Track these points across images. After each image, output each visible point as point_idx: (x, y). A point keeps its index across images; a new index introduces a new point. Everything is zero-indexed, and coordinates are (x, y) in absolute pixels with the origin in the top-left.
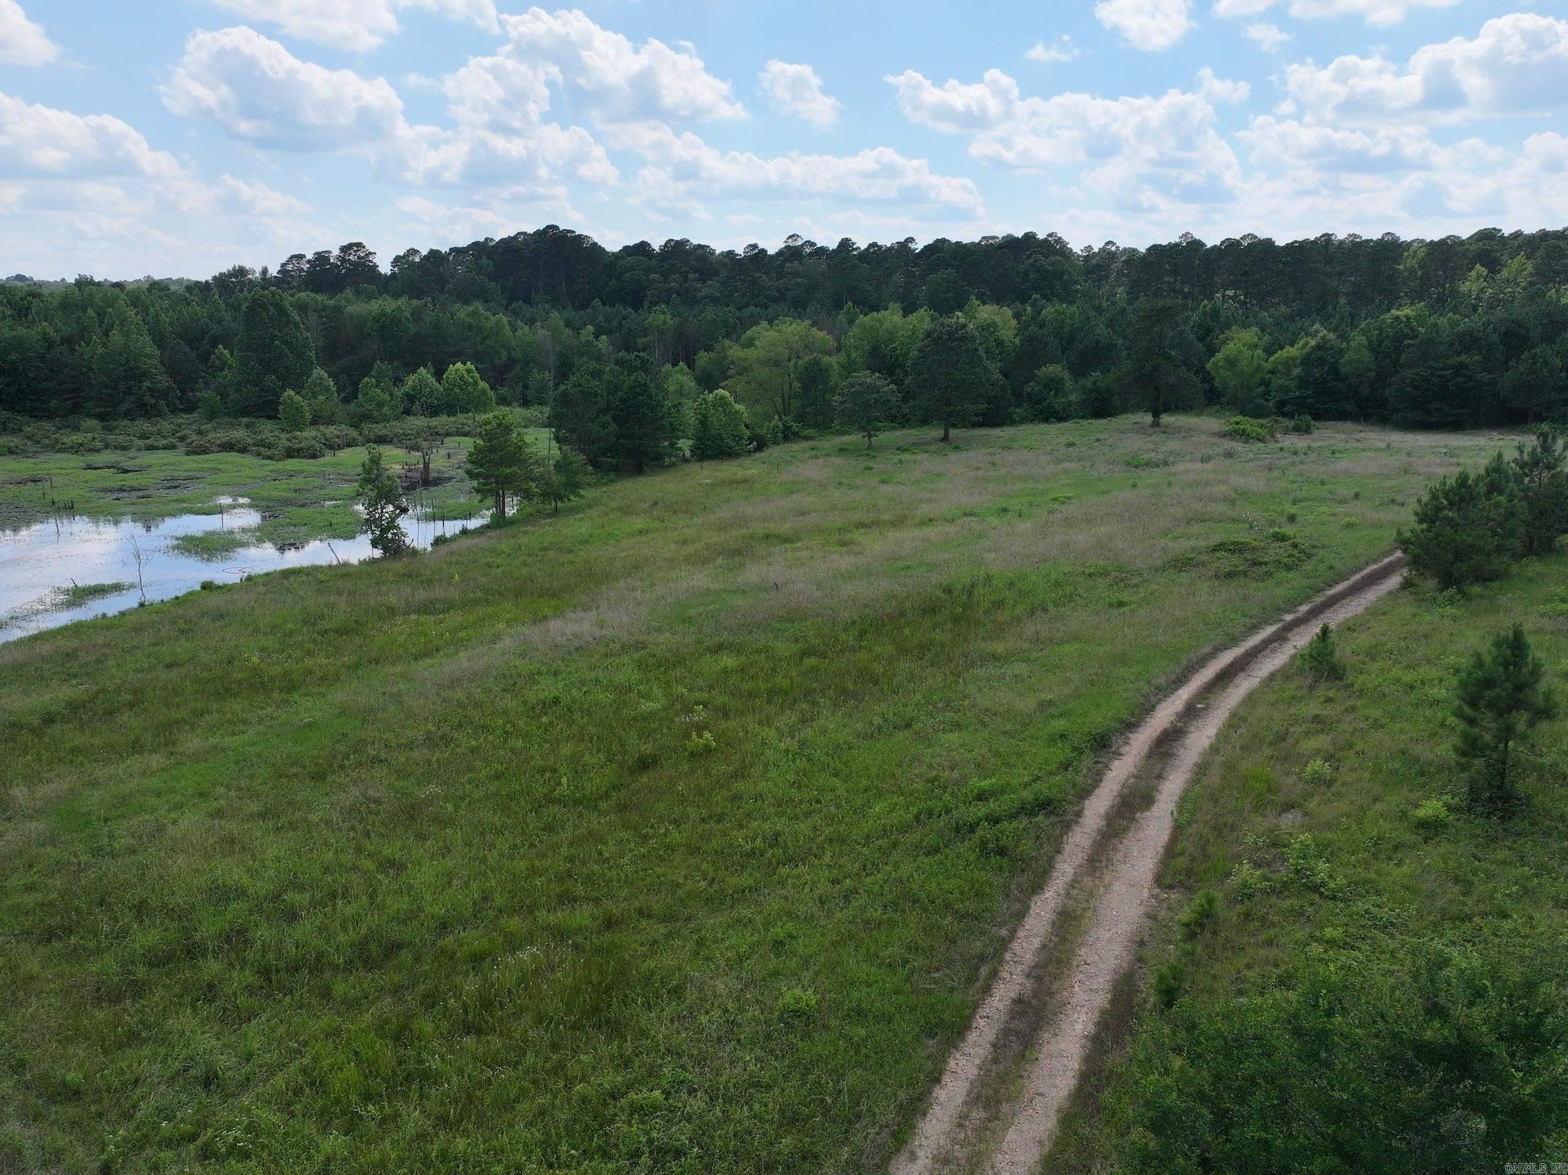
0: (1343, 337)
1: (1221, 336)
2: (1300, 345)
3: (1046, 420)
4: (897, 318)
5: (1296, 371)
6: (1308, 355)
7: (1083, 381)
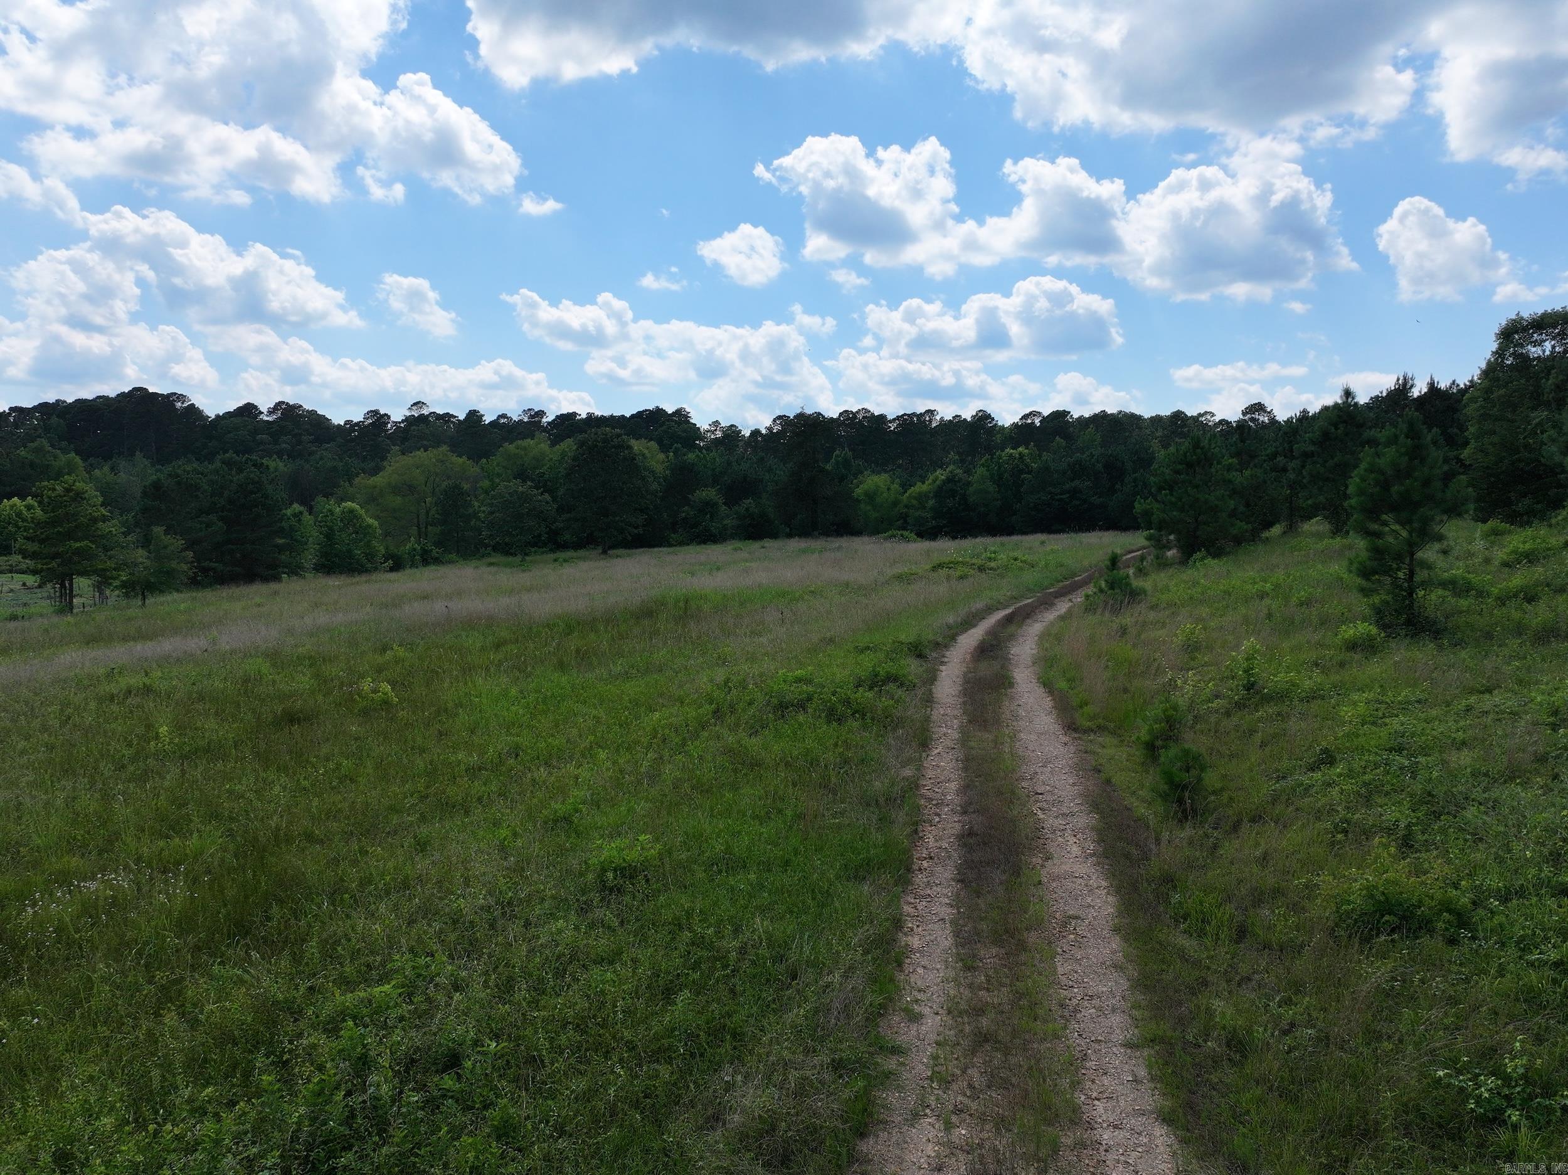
0: (968, 472)
1: (855, 481)
2: (930, 481)
3: (704, 542)
4: (544, 446)
5: (931, 502)
6: (940, 488)
7: (736, 508)
